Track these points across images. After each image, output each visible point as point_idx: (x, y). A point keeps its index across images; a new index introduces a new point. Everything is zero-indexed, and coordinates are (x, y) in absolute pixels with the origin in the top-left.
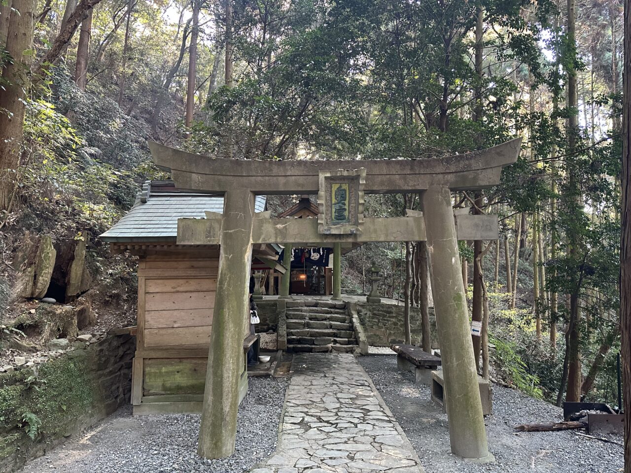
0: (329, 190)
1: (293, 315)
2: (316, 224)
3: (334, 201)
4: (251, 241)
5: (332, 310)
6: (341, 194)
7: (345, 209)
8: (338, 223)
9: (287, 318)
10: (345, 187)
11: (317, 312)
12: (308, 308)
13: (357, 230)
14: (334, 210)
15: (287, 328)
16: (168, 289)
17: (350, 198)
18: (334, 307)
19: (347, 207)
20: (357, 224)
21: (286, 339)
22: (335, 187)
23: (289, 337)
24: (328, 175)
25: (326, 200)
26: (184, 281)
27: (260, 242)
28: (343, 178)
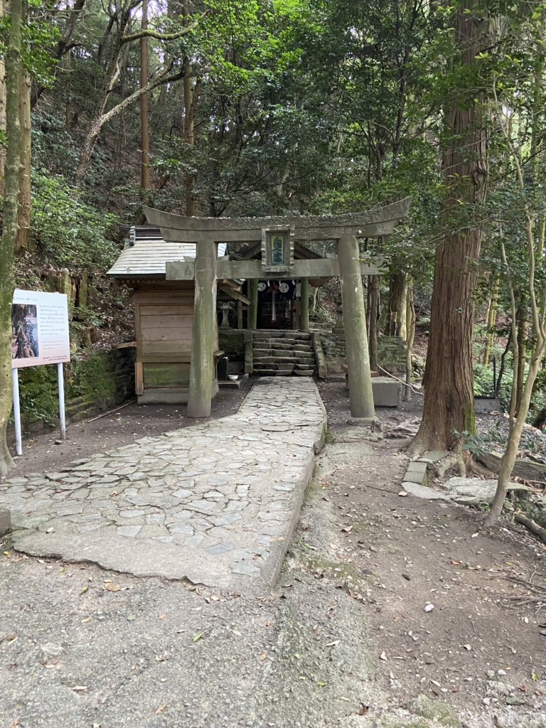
0: (269, 241)
1: (260, 344)
2: (260, 266)
3: (273, 248)
4: (216, 278)
5: (297, 341)
6: (278, 244)
7: (281, 254)
8: (277, 264)
9: (254, 347)
10: (281, 238)
11: (283, 342)
12: (274, 339)
13: (289, 269)
14: (273, 255)
15: (254, 356)
16: (156, 313)
17: (284, 246)
18: (300, 338)
19: (282, 252)
20: (289, 264)
21: (252, 365)
22: (273, 238)
23: (255, 363)
24: (268, 230)
25: (267, 248)
26: (168, 307)
27: (222, 278)
28: (278, 232)
